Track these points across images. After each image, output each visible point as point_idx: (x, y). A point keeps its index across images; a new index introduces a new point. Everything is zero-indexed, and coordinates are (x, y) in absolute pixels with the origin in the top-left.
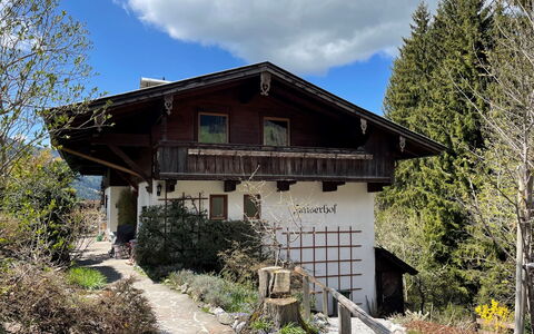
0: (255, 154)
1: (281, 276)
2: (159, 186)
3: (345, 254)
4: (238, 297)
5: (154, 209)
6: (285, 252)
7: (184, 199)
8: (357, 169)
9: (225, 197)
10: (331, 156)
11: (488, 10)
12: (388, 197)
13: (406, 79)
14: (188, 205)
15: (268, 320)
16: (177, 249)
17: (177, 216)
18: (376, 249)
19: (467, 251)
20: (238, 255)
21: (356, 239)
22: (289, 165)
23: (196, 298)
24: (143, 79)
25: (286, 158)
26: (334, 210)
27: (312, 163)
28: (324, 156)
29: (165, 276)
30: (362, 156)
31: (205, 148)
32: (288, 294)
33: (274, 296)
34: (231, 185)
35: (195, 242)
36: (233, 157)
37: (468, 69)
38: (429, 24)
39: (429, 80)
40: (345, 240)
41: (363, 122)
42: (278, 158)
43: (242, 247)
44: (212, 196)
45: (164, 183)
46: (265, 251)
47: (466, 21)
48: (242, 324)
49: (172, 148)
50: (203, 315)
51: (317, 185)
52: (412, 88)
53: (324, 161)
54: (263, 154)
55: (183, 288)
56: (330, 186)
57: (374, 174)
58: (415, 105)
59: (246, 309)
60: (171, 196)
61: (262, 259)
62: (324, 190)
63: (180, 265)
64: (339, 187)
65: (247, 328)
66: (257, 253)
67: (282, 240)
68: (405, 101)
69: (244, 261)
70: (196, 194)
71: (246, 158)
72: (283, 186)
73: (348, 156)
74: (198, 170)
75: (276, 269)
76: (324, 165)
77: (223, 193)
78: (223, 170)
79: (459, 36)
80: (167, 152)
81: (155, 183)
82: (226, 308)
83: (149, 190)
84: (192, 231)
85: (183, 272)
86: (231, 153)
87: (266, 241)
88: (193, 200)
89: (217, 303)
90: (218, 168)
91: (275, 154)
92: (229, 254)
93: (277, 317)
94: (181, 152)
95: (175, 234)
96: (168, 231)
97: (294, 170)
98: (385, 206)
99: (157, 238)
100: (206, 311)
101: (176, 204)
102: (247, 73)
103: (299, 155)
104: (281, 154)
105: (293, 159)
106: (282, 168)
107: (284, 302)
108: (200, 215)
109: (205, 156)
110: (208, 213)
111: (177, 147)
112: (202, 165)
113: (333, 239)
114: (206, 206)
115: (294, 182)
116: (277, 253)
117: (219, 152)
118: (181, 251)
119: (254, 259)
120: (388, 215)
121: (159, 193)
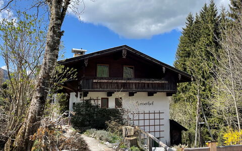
0: (120, 81)
1: (131, 129)
2: (81, 95)
3: (157, 122)
4: (114, 138)
5: (79, 104)
6: (132, 122)
7: (91, 99)
8: (161, 87)
9: (108, 99)
10: (151, 82)
11: (219, 17)
12: (177, 97)
13: (184, 45)
14: (92, 102)
15: (126, 145)
16: (88, 121)
17: (88, 107)
18: (170, 120)
19: (211, 121)
20: (113, 123)
21: (162, 116)
22: (134, 86)
23: (98, 139)
24: (73, 49)
25: (132, 83)
26: (152, 104)
27: (143, 85)
28: (148, 82)
29: (85, 131)
30: (163, 82)
31: (100, 79)
32: (133, 136)
33: (128, 137)
34: (110, 94)
35: (95, 117)
36: (111, 83)
37: (211, 42)
38: (193, 22)
39: (194, 46)
40: (157, 116)
41: (164, 68)
42: (129, 83)
43: (115, 119)
44: (102, 98)
45: (82, 93)
46: (124, 121)
47: (209, 22)
48: (117, 146)
49: (87, 79)
50: (101, 145)
51: (145, 94)
52: (187, 50)
53: (148, 84)
54: (123, 81)
55: (93, 135)
56: (151, 94)
57: (168, 89)
58: (189, 57)
59: (117, 142)
60: (85, 98)
61: (123, 124)
62: (149, 96)
63: (90, 127)
64: (154, 94)
65: (119, 148)
66: (121, 122)
67: (131, 116)
68: (184, 55)
69: (116, 125)
70: (96, 97)
71: (116, 83)
72: (131, 94)
73: (158, 82)
74: (97, 88)
75: (129, 127)
76: (148, 86)
77: (106, 97)
78: (107, 88)
79: (207, 28)
80: (85, 81)
81: (79, 93)
82: (110, 142)
83: (77, 96)
84: (94, 113)
85: (92, 129)
86: (110, 81)
87: (125, 117)
88: (94, 100)
89: (107, 140)
90: (105, 87)
91: (128, 81)
92: (110, 122)
93: (129, 144)
94: (90, 81)
95: (87, 114)
96: (84, 113)
97: (136, 88)
98: (176, 101)
99: (80, 116)
100: (103, 143)
101: (88, 102)
102: (118, 50)
103: (138, 81)
104: (131, 81)
105: (136, 83)
106: (131, 87)
107: (132, 138)
108: (97, 106)
109: (100, 82)
110: (100, 105)
111: (89, 79)
112: (99, 86)
113: (152, 116)
114: (100, 102)
115: (136, 93)
116: (129, 122)
117: (106, 81)
118: (89, 121)
119: (120, 124)
120: (178, 105)
121: (80, 97)
